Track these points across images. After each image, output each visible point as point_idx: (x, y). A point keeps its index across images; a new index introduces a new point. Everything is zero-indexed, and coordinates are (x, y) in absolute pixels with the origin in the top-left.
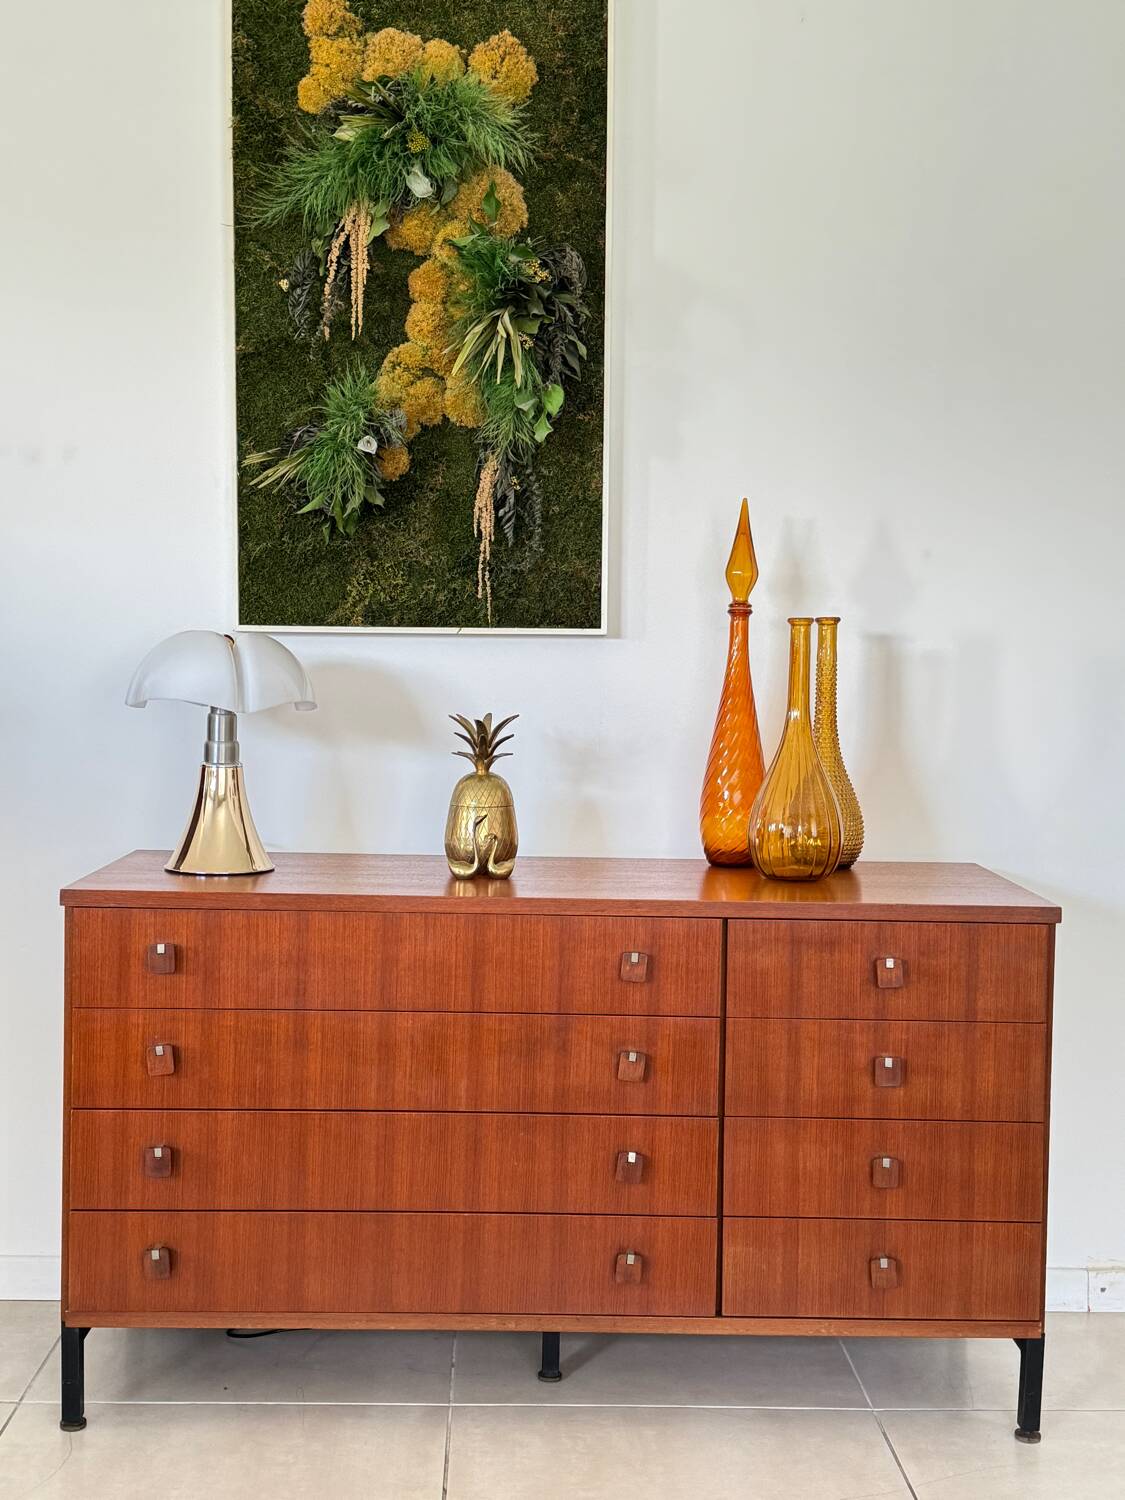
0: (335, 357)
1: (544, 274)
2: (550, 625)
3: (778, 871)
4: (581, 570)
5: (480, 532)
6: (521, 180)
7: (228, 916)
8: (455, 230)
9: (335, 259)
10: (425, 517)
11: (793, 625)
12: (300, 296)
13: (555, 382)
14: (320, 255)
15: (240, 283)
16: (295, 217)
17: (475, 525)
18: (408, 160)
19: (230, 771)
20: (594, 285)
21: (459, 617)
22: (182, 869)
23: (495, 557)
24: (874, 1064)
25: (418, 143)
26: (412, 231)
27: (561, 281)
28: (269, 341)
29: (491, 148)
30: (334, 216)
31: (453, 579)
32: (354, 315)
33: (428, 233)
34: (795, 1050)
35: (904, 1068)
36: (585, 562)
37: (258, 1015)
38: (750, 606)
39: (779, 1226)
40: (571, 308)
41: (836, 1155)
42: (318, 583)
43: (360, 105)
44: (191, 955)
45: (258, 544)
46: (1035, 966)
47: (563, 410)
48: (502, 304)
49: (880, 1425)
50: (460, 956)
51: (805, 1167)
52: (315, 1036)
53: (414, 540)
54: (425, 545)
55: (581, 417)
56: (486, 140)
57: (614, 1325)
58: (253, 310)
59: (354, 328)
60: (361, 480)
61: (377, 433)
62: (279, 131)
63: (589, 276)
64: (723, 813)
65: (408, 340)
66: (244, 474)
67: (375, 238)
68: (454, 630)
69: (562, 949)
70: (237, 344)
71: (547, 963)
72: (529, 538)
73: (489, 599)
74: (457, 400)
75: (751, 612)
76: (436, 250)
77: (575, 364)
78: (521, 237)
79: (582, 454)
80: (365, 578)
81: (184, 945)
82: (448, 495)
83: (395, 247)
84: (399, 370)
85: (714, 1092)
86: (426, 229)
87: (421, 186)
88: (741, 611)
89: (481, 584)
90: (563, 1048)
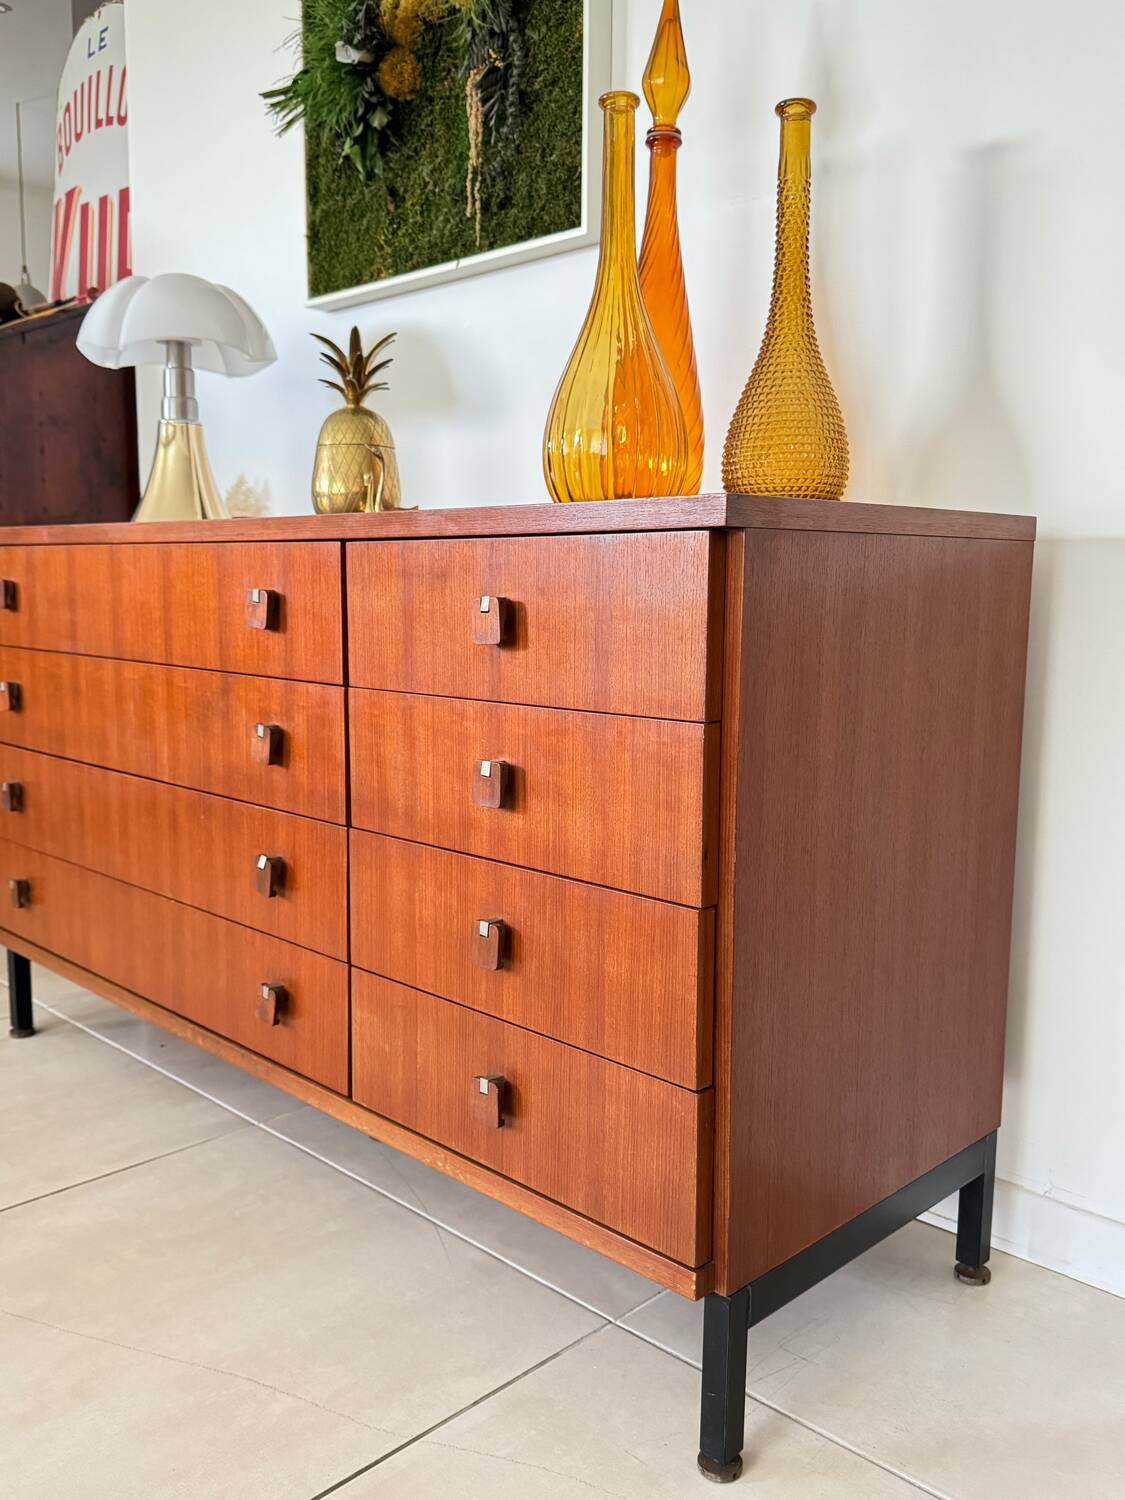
4: (565, 156)
23: (485, 163)
34: (410, 741)
37: (55, 657)
39: (399, 994)
42: (359, 239)
50: (156, 596)
52: (83, 685)
73: (479, 216)
80: (392, 223)
82: (457, 101)
85: (342, 790)
90: (227, 716)
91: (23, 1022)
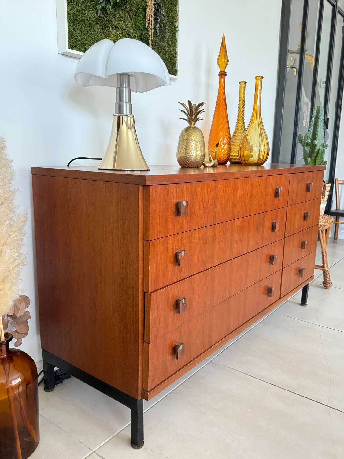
5: (149, 26)
17: (147, 23)
57: (267, 311)
75: (226, 75)
85: (284, 231)
88: (223, 75)
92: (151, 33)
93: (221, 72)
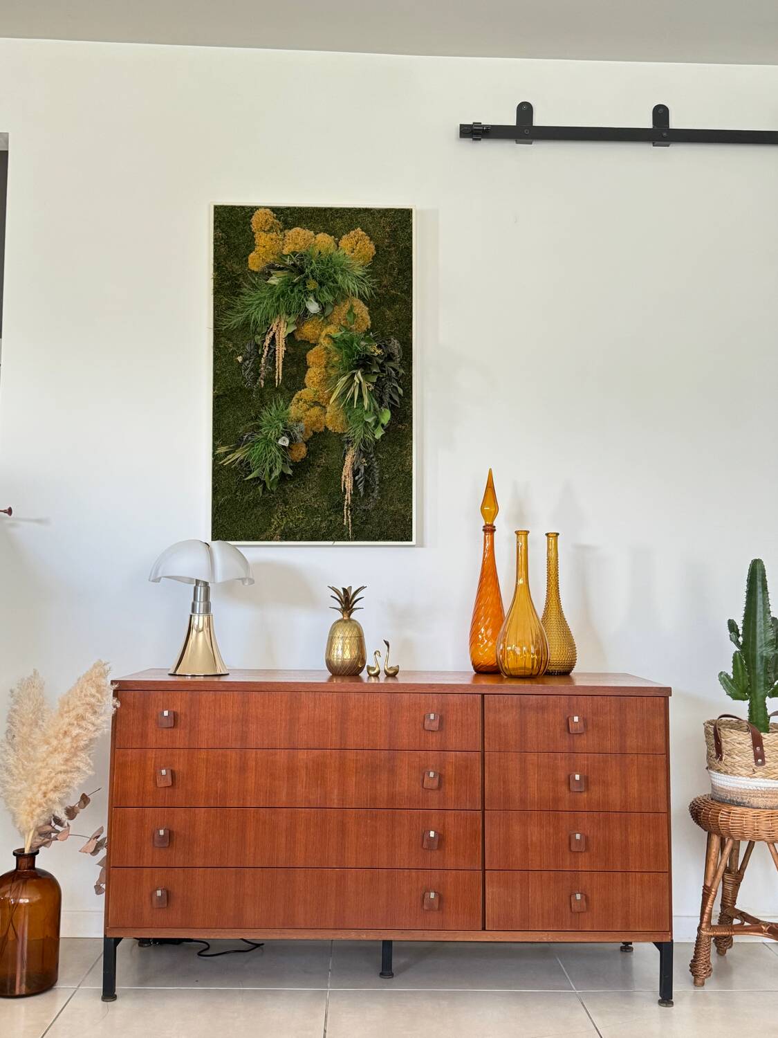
0: (267, 397)
1: (379, 351)
2: (384, 540)
3: (513, 673)
4: (401, 509)
5: (345, 489)
6: (367, 304)
7: (205, 694)
8: (332, 330)
9: (267, 345)
10: (314, 481)
11: (518, 535)
12: (248, 364)
13: (386, 407)
14: (259, 343)
15: (216, 359)
16: (246, 324)
17: (342, 485)
18: (307, 293)
19: (206, 619)
20: (407, 358)
21: (334, 535)
22: (177, 673)
23: (353, 503)
24: (569, 779)
25: (312, 285)
26: (308, 330)
27: (389, 355)
28: (231, 389)
29: (351, 287)
30: (267, 323)
31: (330, 515)
32: (277, 374)
33: (317, 331)
34: (524, 771)
35: (586, 780)
36: (403, 505)
37: (220, 751)
38: (494, 527)
39: (518, 875)
40: (394, 370)
41: (549, 834)
42: (256, 517)
43: (282, 266)
44: (183, 718)
45: (223, 497)
46: (659, 721)
47: (390, 422)
48: (357, 367)
49: (580, 1000)
50: (334, 717)
51: (532, 840)
52: (252, 763)
53: (308, 494)
54: (315, 496)
55: (400, 426)
56: (350, 284)
57: (424, 935)
58: (222, 372)
59: (277, 381)
60: (280, 460)
61: (289, 435)
62: (238, 280)
63: (403, 353)
64: (482, 642)
65: (306, 387)
66: (216, 458)
67: (289, 334)
68: (331, 543)
69: (391, 712)
70: (214, 390)
71: (383, 720)
72: (373, 492)
73: (350, 525)
74: (332, 418)
75: (495, 530)
76: (321, 340)
77: (397, 399)
78: (367, 332)
79: (401, 447)
80: (281, 515)
81: (179, 711)
82: (328, 469)
83: (299, 339)
84: (301, 403)
85: (479, 795)
86: (316, 329)
87: (313, 307)
88: (490, 530)
89: (345, 517)
90: (392, 771)
91: (109, 993)
92: (348, 496)
93: (487, 525)
